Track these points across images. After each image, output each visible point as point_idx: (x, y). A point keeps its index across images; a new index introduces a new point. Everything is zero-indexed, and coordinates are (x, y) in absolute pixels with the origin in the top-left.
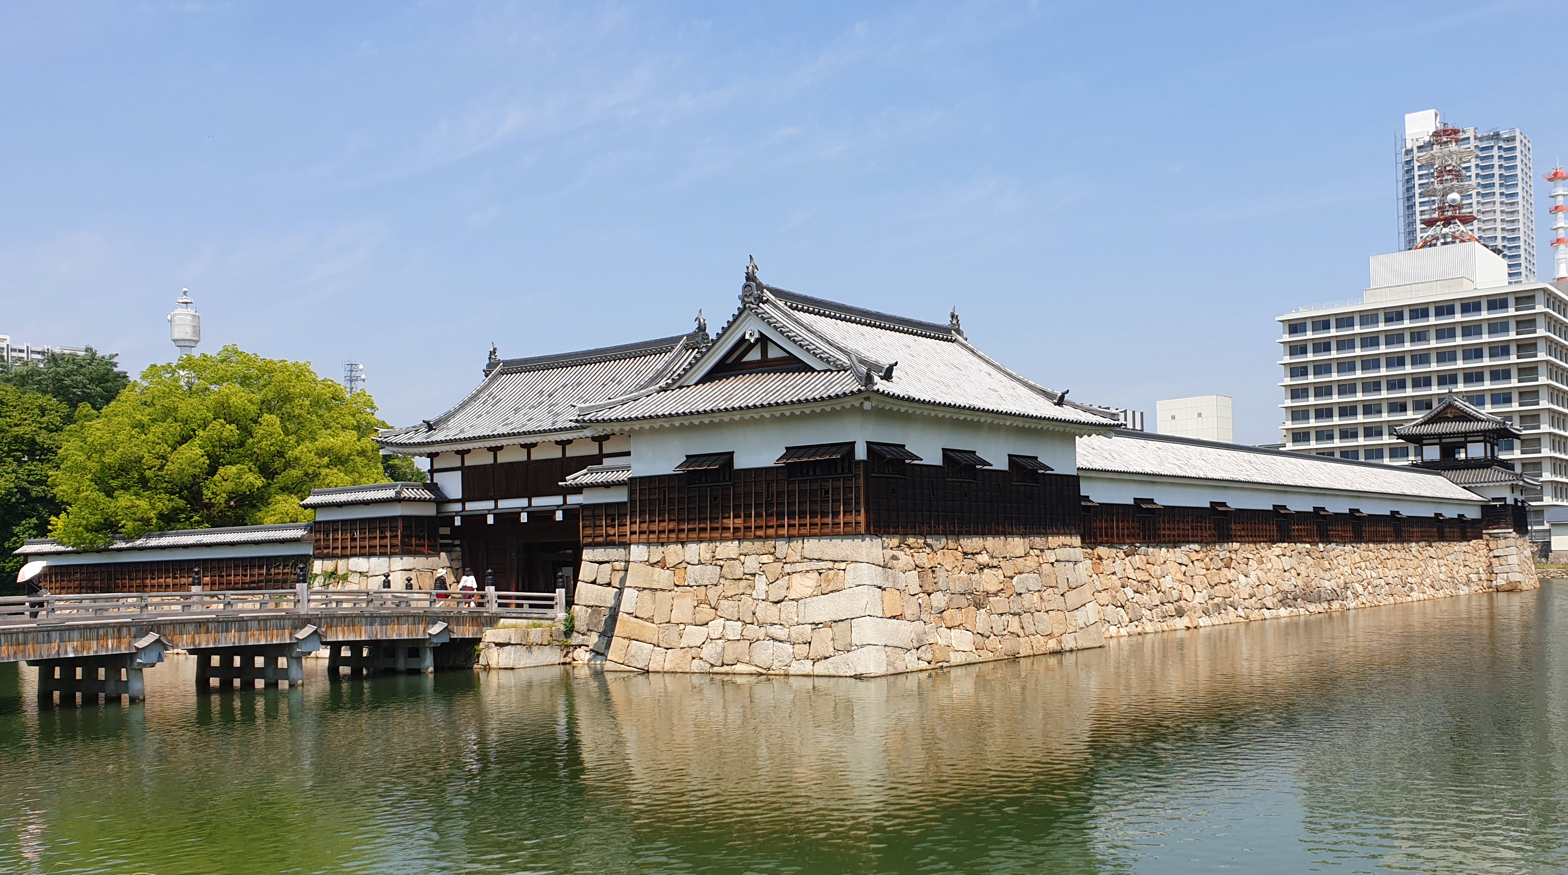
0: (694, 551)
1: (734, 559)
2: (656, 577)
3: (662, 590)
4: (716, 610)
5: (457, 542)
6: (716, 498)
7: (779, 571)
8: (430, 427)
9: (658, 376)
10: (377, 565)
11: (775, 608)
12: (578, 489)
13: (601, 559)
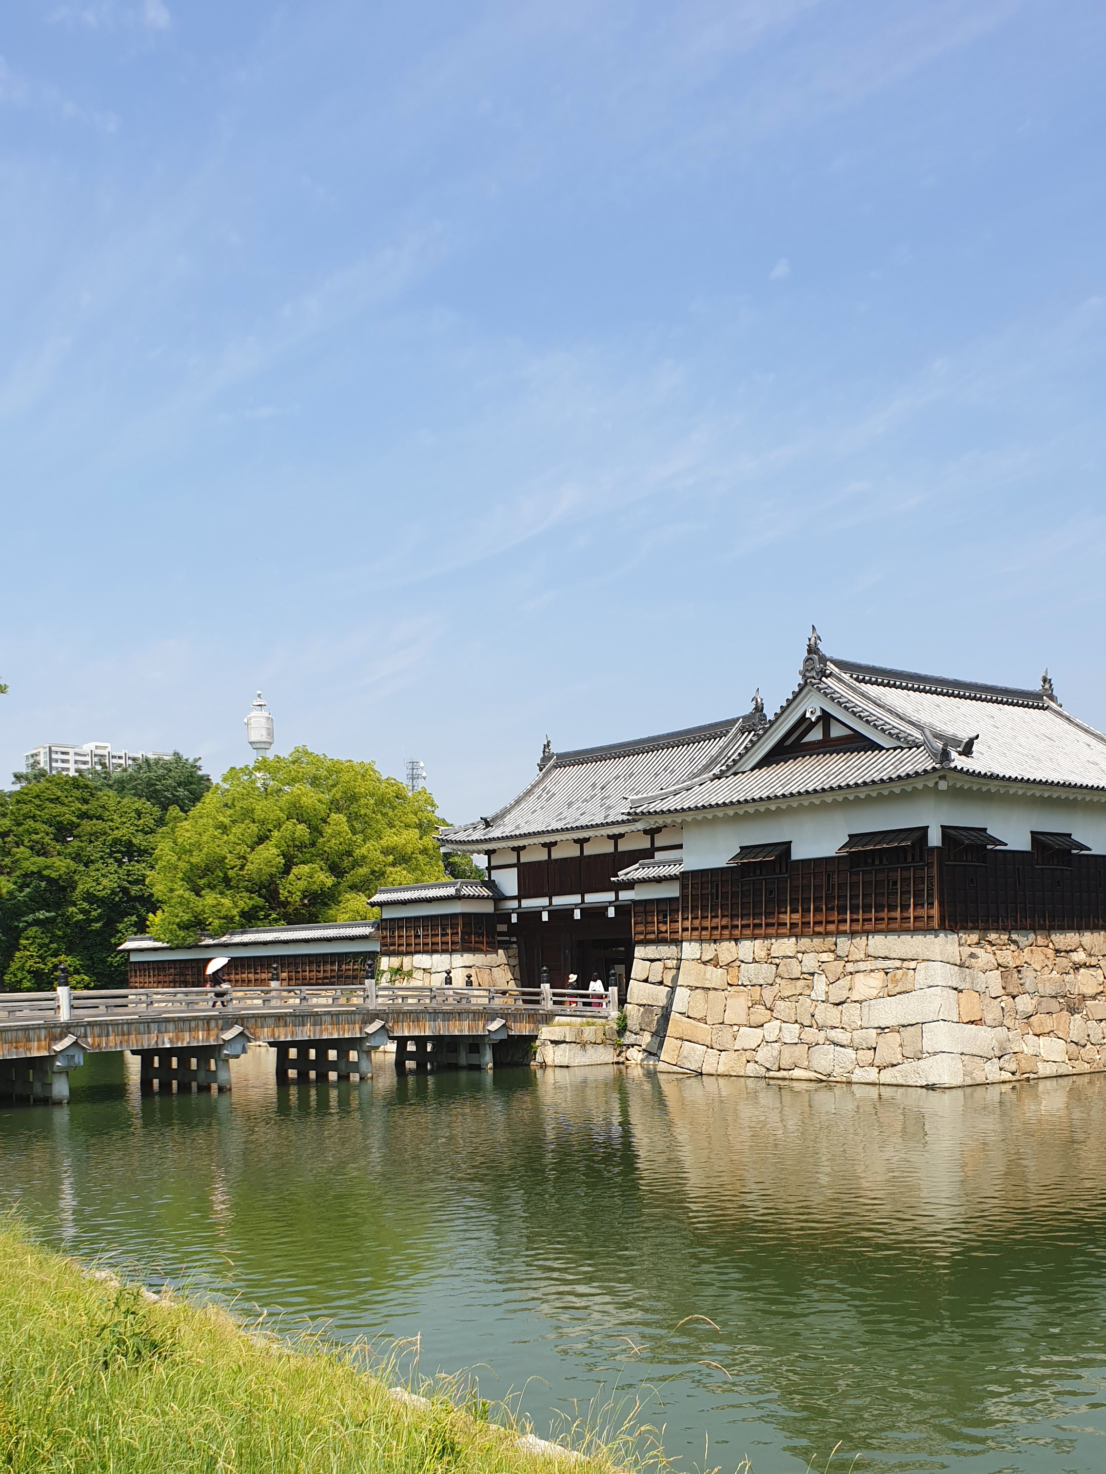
0: (748, 948)
1: (790, 957)
2: (708, 976)
3: (714, 989)
4: (772, 1011)
5: (514, 939)
6: (771, 893)
7: (840, 970)
8: (487, 824)
9: (711, 763)
10: (439, 961)
11: (836, 1010)
12: (630, 885)
13: (652, 957)
